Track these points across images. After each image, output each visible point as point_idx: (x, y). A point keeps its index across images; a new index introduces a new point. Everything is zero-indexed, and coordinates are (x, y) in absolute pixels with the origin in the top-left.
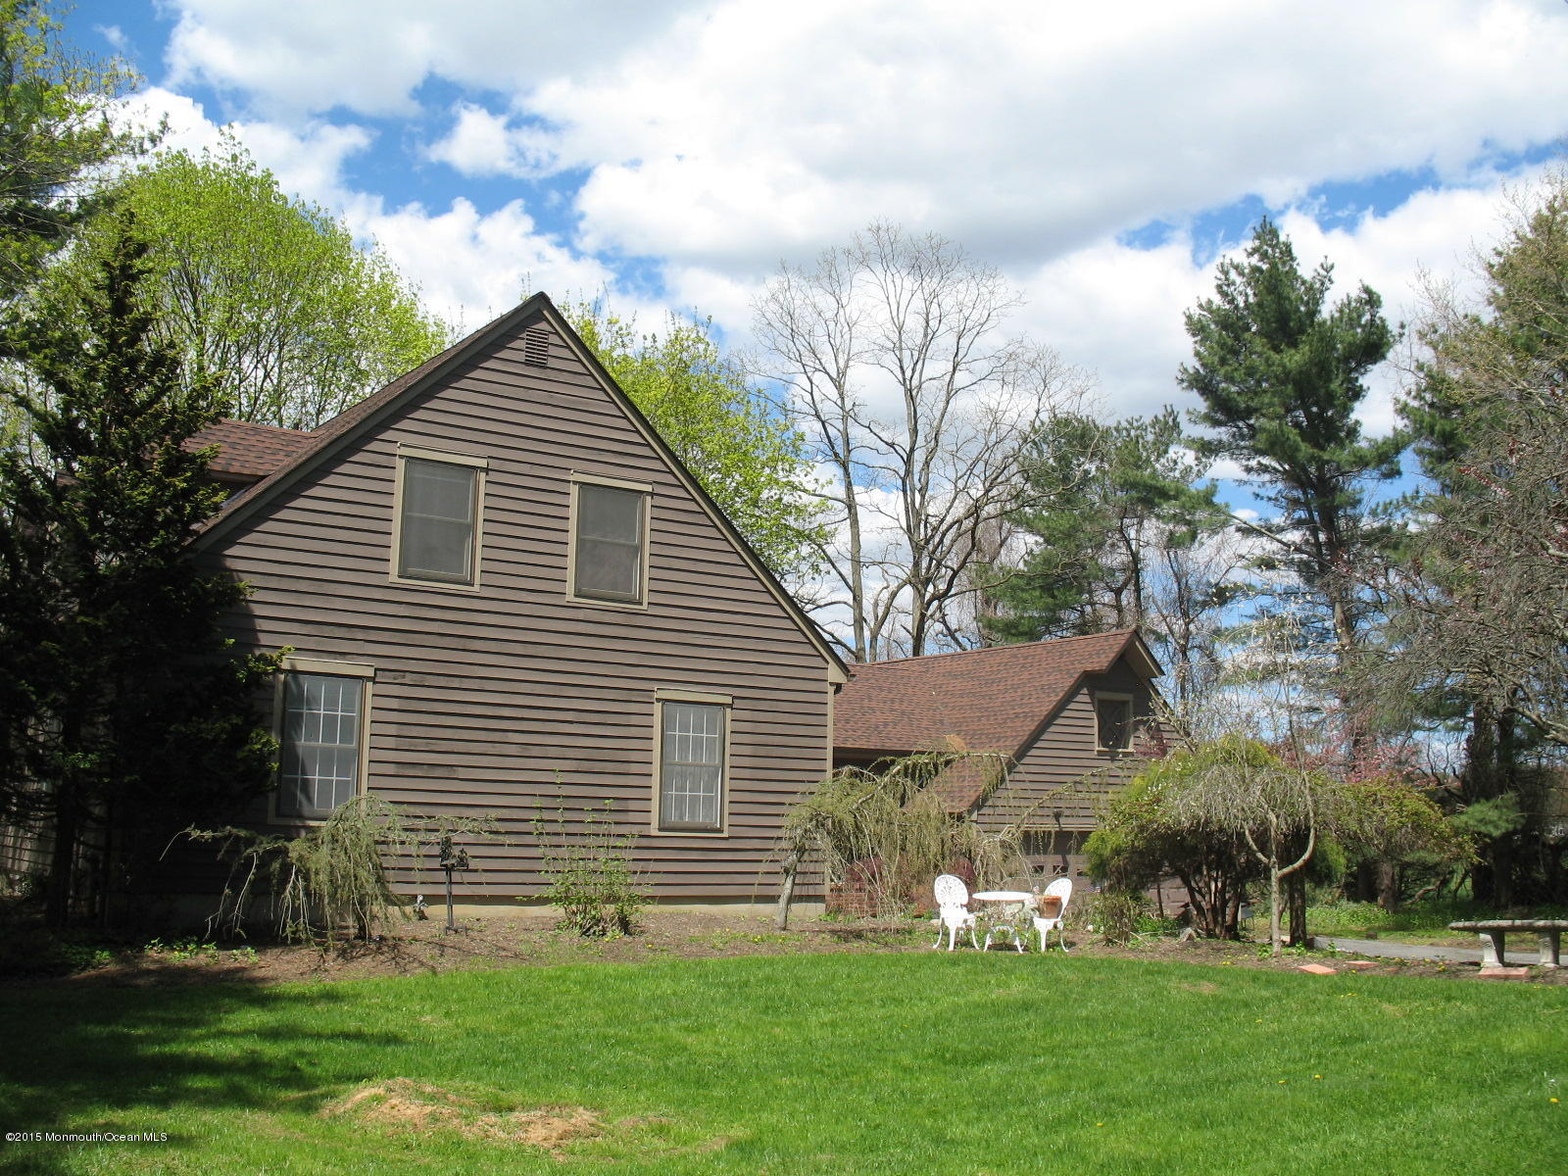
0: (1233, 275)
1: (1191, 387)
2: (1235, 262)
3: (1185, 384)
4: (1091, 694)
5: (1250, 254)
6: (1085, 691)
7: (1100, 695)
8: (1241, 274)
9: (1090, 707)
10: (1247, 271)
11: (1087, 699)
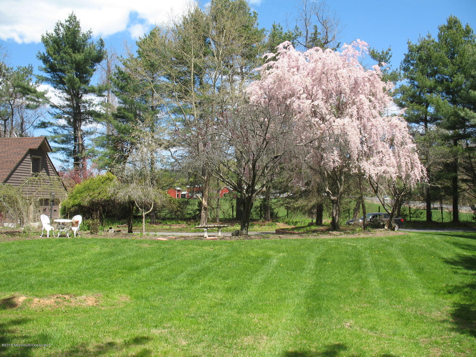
0: (60, 27)
1: (40, 59)
2: (61, 22)
3: (39, 58)
4: (31, 156)
5: (66, 22)
6: (29, 155)
7: (33, 156)
8: (63, 27)
9: (30, 160)
10: (65, 26)
11: (29, 157)
